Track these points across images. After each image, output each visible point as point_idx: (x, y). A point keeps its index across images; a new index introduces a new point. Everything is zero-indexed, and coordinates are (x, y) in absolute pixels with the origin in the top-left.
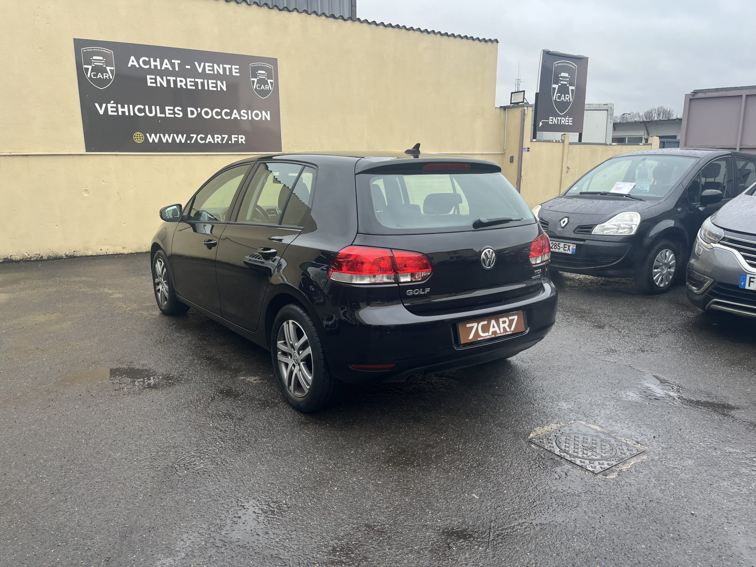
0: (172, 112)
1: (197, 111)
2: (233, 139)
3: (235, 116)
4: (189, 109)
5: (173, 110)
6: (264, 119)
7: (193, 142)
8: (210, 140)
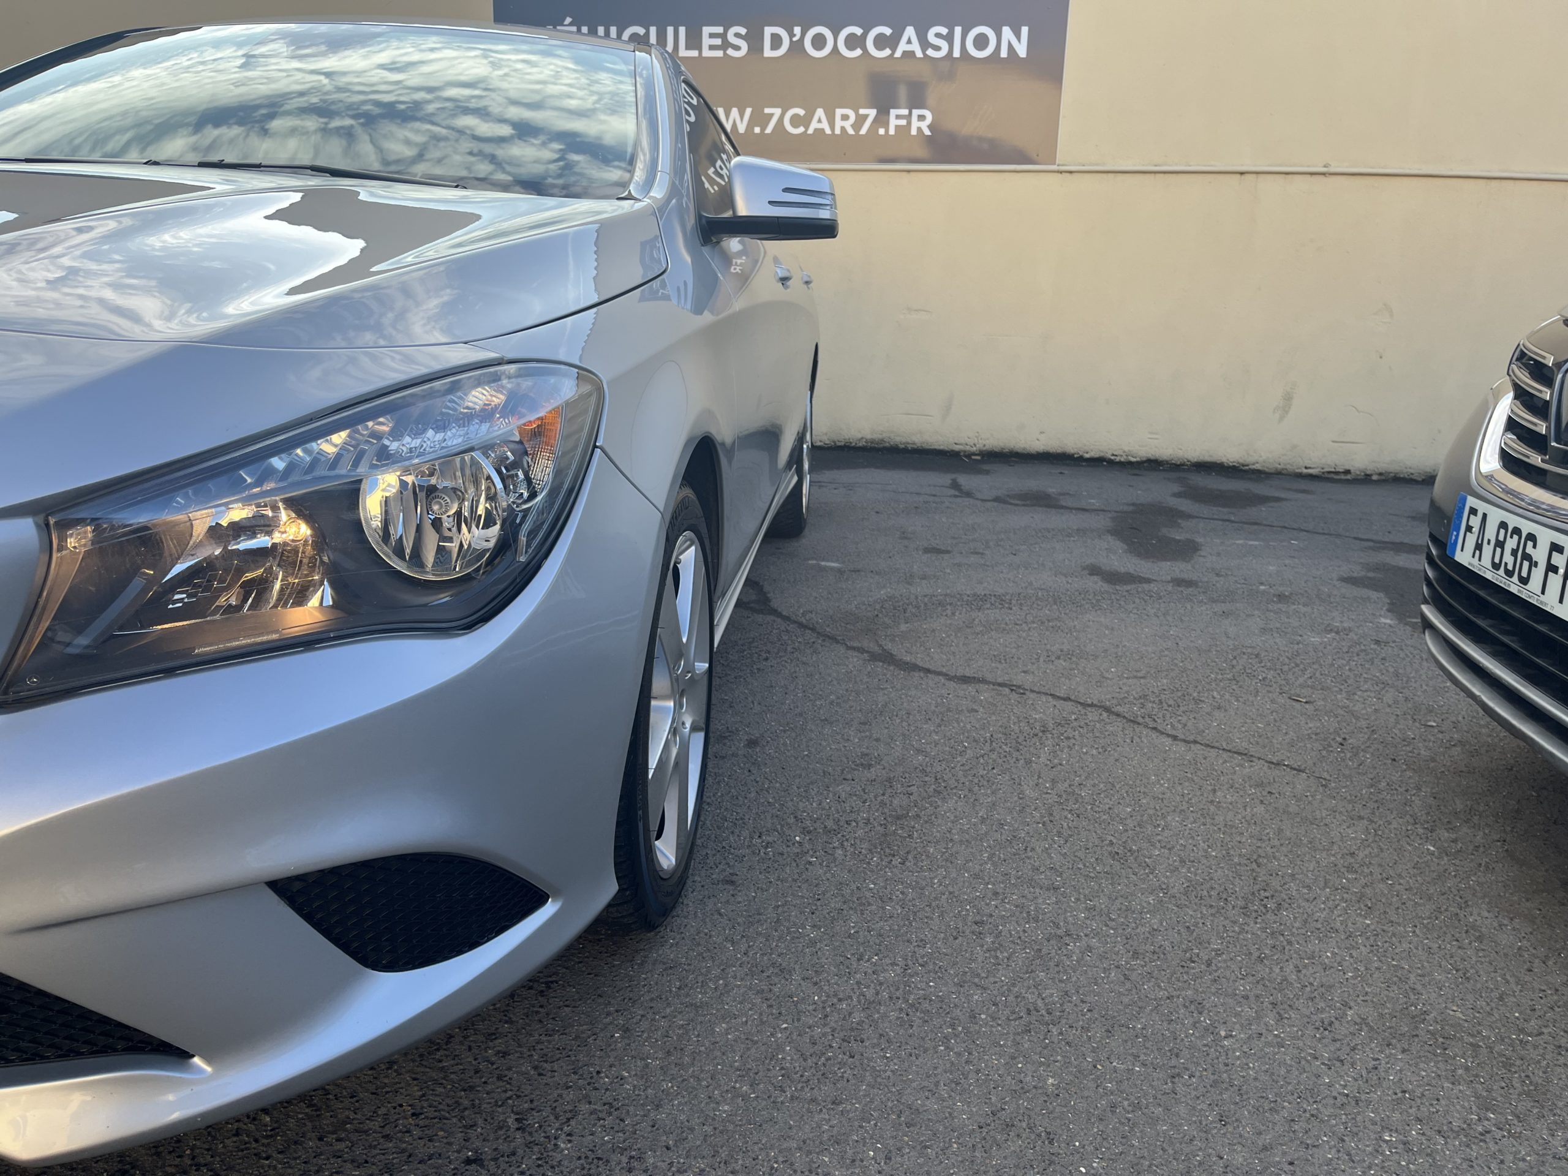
0: (718, 42)
1: (791, 35)
2: (893, 122)
3: (909, 48)
4: (768, 31)
5: (723, 36)
6: (1004, 54)
7: (769, 130)
8: (819, 126)
